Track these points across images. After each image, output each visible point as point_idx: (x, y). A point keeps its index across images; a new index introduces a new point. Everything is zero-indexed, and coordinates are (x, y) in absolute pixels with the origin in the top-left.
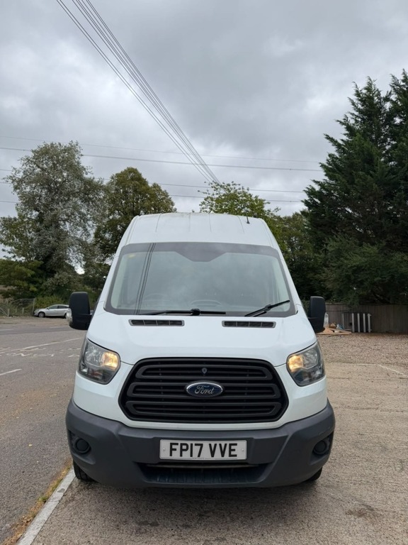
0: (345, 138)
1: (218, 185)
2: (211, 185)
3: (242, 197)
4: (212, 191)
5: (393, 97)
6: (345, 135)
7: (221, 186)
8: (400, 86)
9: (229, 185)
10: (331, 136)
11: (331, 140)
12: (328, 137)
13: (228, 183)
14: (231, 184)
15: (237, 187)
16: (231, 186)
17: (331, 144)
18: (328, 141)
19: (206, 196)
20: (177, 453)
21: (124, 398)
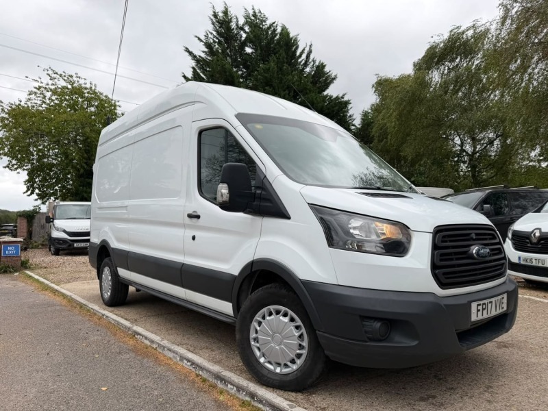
0: (203, 55)
1: (57, 73)
2: (46, 72)
3: (88, 93)
4: (46, 80)
5: (247, 28)
6: (203, 52)
7: (61, 76)
9: (71, 76)
10: (191, 50)
11: (191, 53)
12: (187, 50)
13: (71, 74)
14: (75, 76)
15: (82, 82)
16: (75, 79)
17: (190, 58)
18: (187, 54)
19: (37, 85)
20: (480, 313)
21: (434, 267)
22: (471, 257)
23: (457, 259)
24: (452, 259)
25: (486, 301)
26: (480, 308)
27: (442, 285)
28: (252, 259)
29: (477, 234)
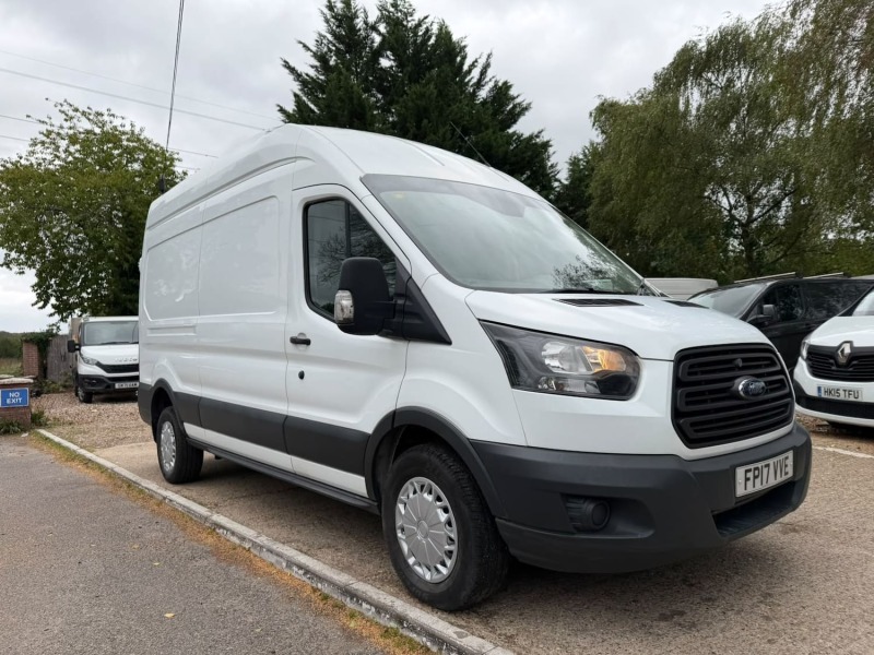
1: (76, 110)
2: (59, 107)
3: (128, 140)
4: (58, 120)
5: (382, 28)
6: (312, 67)
7: (84, 113)
8: (389, 12)
9: (99, 114)
10: (292, 64)
11: (292, 70)
12: (287, 65)
13: (100, 110)
14: (106, 113)
15: (117, 122)
16: (106, 118)
17: (292, 77)
18: (287, 71)
19: (44, 128)
20: (750, 483)
21: (677, 415)
22: (736, 395)
23: (713, 400)
24: (704, 401)
25: (759, 465)
26: (750, 475)
27: (690, 442)
28: (393, 409)
29: (744, 360)
